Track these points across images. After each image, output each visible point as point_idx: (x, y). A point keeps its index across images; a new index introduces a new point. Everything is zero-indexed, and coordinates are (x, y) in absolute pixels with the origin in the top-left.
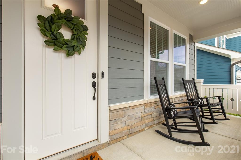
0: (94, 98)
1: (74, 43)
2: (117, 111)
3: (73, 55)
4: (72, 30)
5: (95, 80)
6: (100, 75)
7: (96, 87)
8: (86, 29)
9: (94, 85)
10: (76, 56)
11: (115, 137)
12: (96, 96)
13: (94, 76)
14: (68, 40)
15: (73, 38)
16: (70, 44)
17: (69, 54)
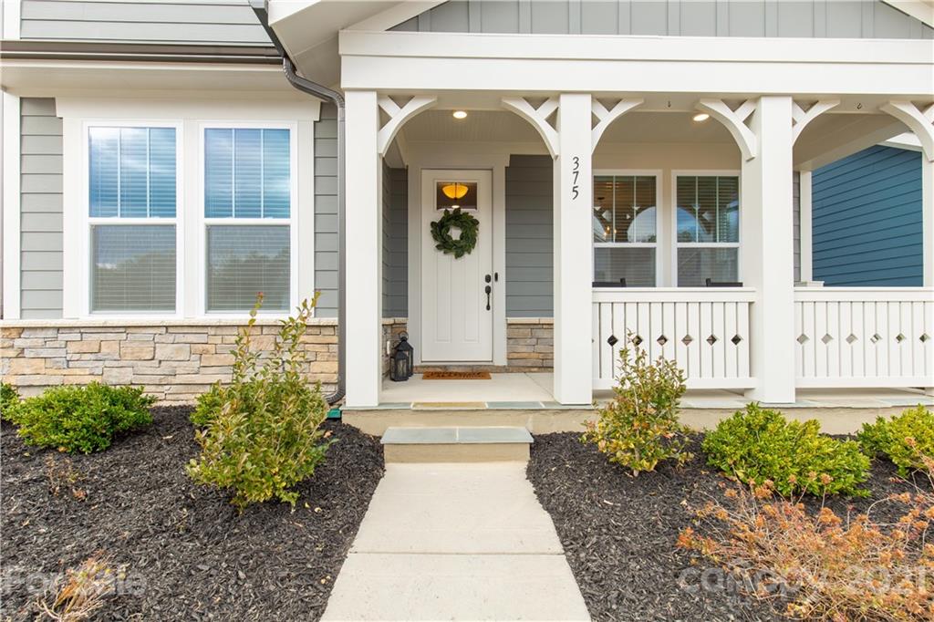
0: (488, 308)
1: (463, 243)
2: (519, 326)
3: (462, 255)
4: (461, 228)
5: (490, 284)
6: (493, 278)
7: (491, 294)
8: (476, 223)
9: (488, 290)
10: (466, 255)
11: (515, 363)
12: (491, 304)
13: (488, 279)
14: (456, 241)
15: (462, 238)
16: (458, 245)
17: (458, 256)
